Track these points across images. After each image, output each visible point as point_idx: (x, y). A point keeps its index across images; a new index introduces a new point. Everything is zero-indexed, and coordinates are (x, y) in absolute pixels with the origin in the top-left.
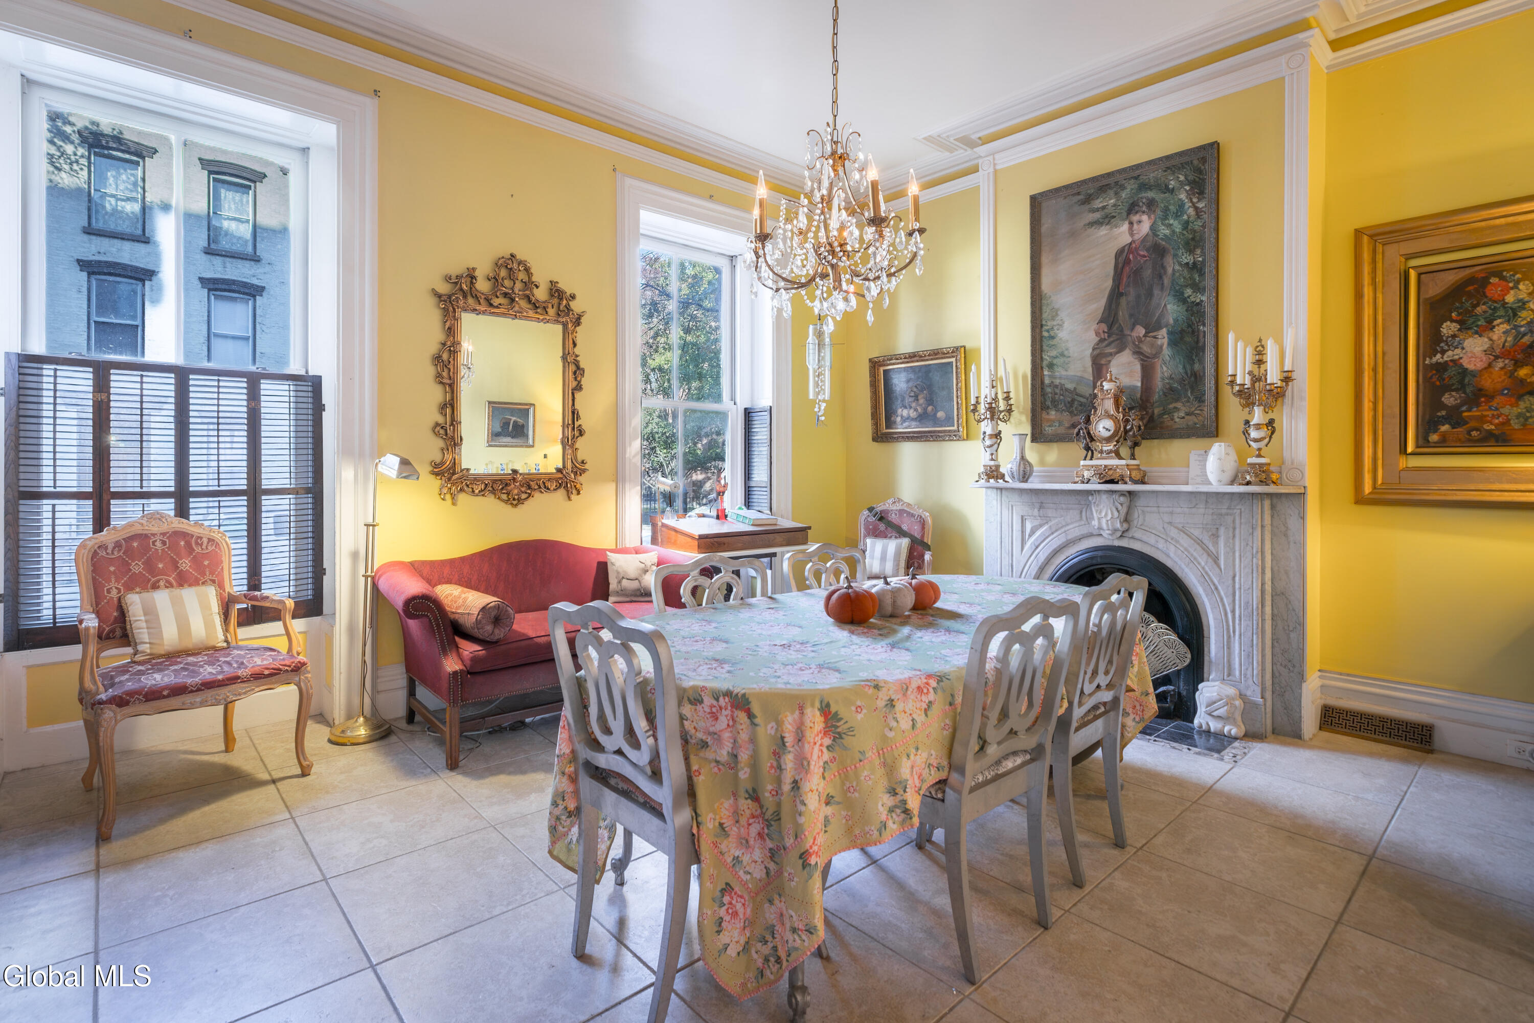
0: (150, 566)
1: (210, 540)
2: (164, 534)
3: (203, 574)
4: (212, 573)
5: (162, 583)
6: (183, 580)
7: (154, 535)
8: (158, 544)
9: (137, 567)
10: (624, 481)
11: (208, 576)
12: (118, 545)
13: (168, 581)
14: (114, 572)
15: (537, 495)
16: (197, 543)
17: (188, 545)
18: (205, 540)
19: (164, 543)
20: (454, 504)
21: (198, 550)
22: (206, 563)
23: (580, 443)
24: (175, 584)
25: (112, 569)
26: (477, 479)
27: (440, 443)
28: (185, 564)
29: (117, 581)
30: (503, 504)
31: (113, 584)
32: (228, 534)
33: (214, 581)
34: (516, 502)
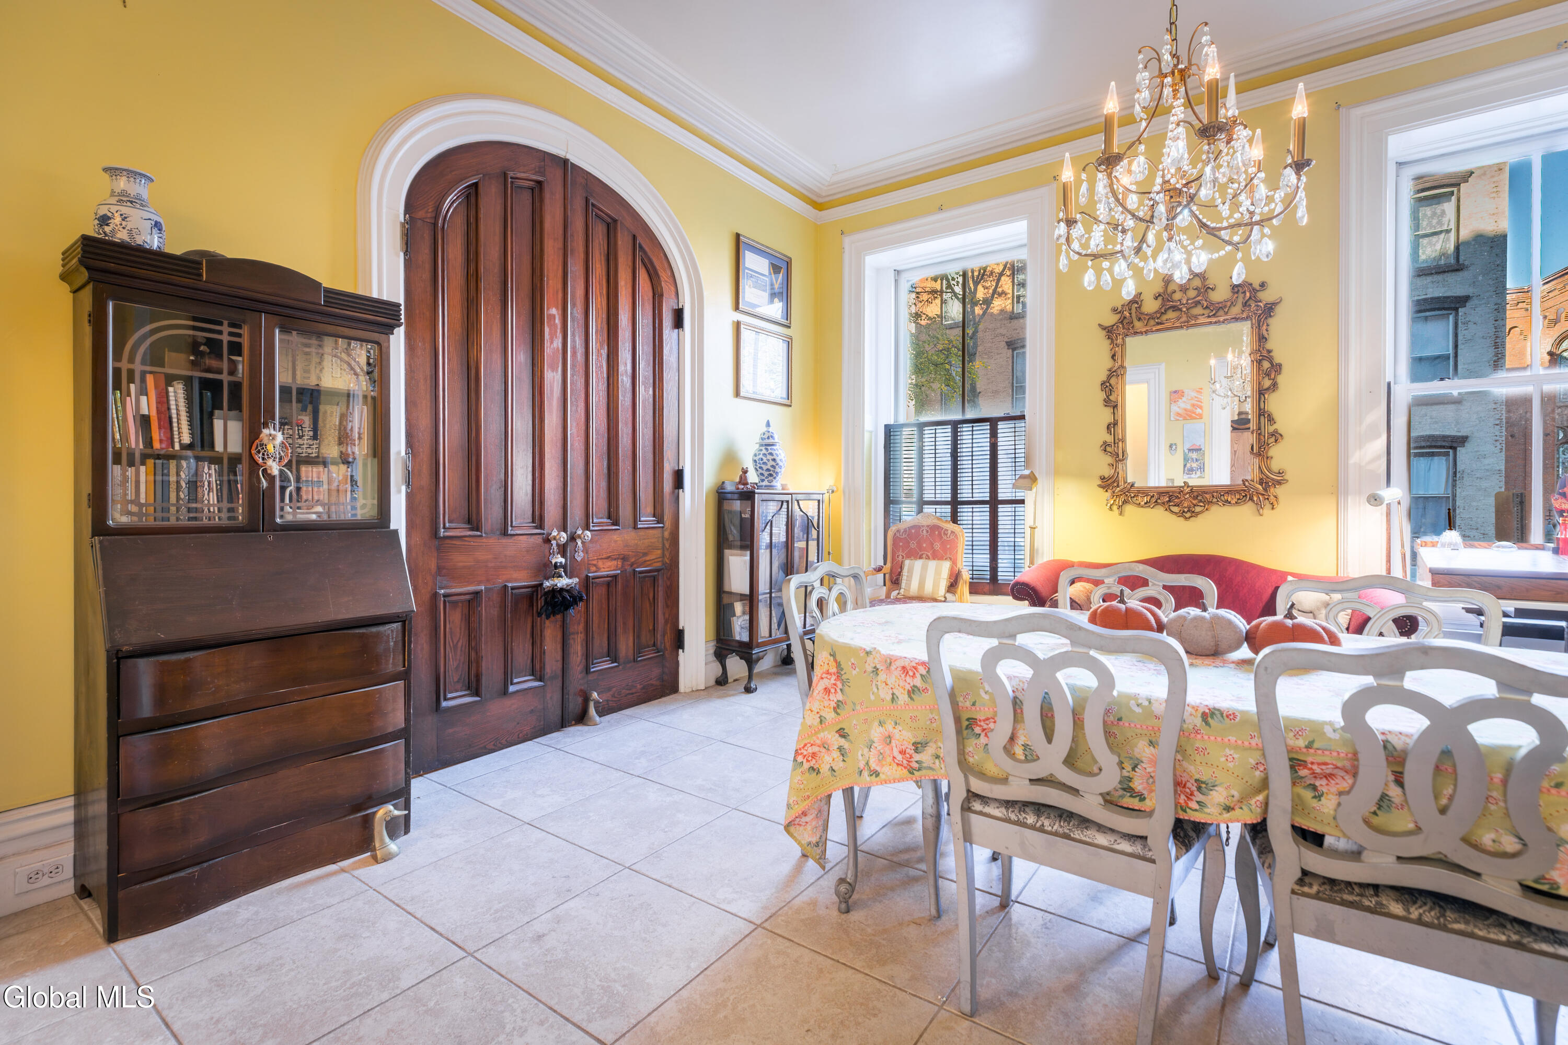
0: (919, 545)
1: (952, 532)
2: (928, 526)
3: (946, 554)
4: (950, 554)
5: (924, 556)
6: (936, 556)
7: (923, 526)
8: (925, 532)
9: (913, 545)
10: (1346, 494)
11: (948, 556)
12: (905, 531)
13: (927, 555)
14: (902, 546)
15: (1214, 508)
16: (945, 534)
17: (940, 534)
18: (949, 532)
19: (927, 532)
20: (1121, 514)
21: (945, 537)
22: (948, 546)
23: (1276, 452)
24: (930, 556)
25: (901, 544)
26: (1144, 492)
27: (1110, 460)
28: (937, 546)
29: (903, 552)
30: (1174, 517)
31: (900, 553)
32: (965, 531)
33: (951, 559)
34: (1188, 513)
